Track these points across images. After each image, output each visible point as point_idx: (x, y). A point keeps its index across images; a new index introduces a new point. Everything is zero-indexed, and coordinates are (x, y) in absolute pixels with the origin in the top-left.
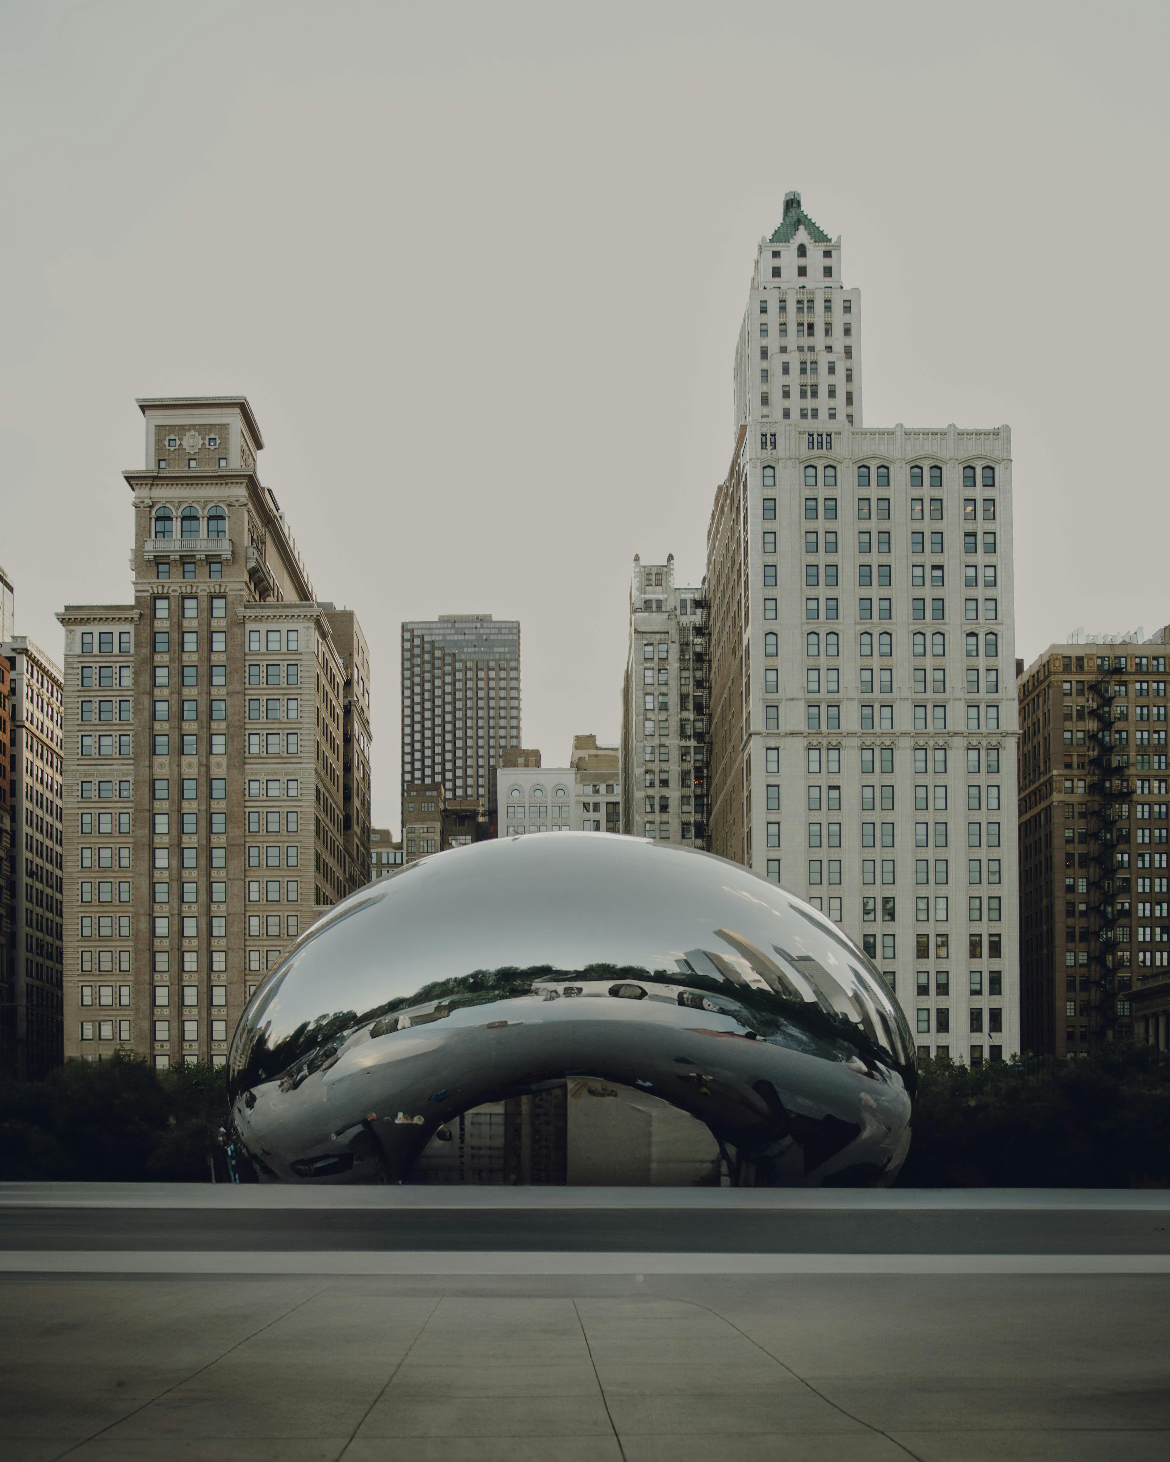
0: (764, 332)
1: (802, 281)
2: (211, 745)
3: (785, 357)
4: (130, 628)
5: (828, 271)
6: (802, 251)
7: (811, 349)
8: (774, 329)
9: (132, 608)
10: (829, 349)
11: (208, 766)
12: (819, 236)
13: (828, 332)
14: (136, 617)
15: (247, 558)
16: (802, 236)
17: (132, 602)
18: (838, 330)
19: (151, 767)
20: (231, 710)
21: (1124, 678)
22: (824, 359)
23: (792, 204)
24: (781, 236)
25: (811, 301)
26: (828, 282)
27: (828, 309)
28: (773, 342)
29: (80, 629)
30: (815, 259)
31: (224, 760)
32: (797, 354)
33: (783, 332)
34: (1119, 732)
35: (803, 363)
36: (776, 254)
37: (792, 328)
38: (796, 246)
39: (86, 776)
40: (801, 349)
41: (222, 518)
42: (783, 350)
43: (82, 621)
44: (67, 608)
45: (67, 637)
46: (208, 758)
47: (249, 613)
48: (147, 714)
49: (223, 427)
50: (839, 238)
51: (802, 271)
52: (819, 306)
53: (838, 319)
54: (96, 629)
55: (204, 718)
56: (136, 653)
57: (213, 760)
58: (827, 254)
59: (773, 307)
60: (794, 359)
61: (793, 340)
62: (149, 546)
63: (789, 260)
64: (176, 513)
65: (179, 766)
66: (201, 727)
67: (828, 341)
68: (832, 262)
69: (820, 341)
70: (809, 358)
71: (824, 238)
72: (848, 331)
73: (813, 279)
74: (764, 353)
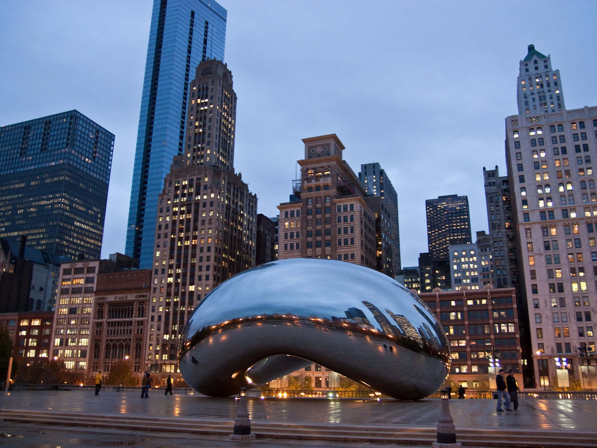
0: (525, 90)
1: (537, 71)
3: (533, 96)
4: (299, 209)
5: (546, 67)
6: (536, 62)
7: (543, 92)
8: (528, 88)
9: (300, 202)
10: (549, 91)
12: (542, 56)
13: (549, 85)
14: (302, 206)
16: (535, 57)
18: (553, 84)
19: (306, 253)
20: (332, 232)
23: (531, 48)
24: (528, 58)
25: (541, 77)
26: (546, 70)
27: (547, 78)
28: (528, 92)
29: (284, 211)
30: (541, 64)
31: (330, 249)
32: (537, 94)
33: (532, 88)
35: (540, 97)
36: (526, 65)
37: (535, 87)
38: (533, 61)
44: (281, 204)
45: (280, 213)
46: (325, 248)
47: (337, 200)
48: (305, 236)
49: (328, 144)
50: (549, 56)
51: (537, 68)
52: (544, 78)
53: (552, 81)
54: (289, 210)
55: (323, 235)
56: (302, 216)
58: (545, 61)
59: (527, 81)
60: (536, 96)
61: (535, 90)
62: (306, 182)
63: (531, 66)
65: (315, 252)
66: (322, 238)
67: (549, 89)
68: (547, 64)
69: (546, 89)
70: (542, 95)
71: (544, 57)
72: (556, 84)
73: (541, 70)
74: (525, 96)
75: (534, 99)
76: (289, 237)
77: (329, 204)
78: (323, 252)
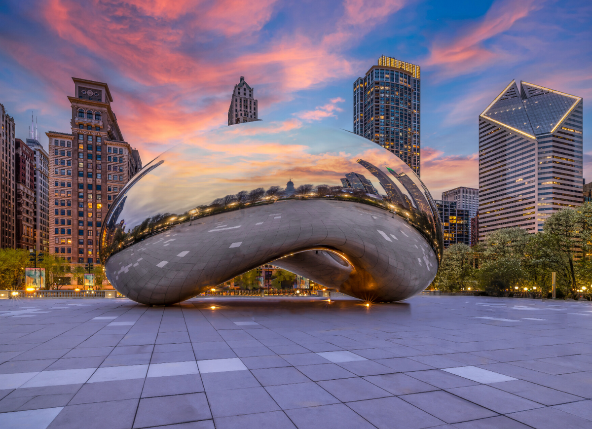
0: (237, 106)
2: (97, 176)
3: (241, 112)
4: (70, 141)
5: (250, 95)
6: (245, 89)
7: (247, 111)
8: (239, 106)
9: (71, 135)
10: (251, 112)
11: (95, 181)
12: (248, 87)
13: (250, 108)
14: (73, 138)
15: (107, 128)
16: (245, 86)
17: (71, 133)
18: (253, 109)
19: (77, 179)
20: (103, 167)
22: (250, 114)
23: (243, 78)
24: (240, 85)
25: (247, 101)
26: (251, 97)
27: (251, 103)
28: (239, 109)
29: (54, 139)
30: (248, 92)
31: (101, 181)
33: (241, 107)
35: (245, 114)
36: (239, 89)
37: (243, 106)
38: (243, 88)
39: (57, 180)
40: (244, 111)
41: (100, 115)
42: (241, 110)
43: (55, 137)
44: (50, 132)
45: (50, 140)
47: (108, 142)
48: (76, 165)
49: (100, 91)
50: (253, 89)
51: (245, 94)
52: (249, 103)
53: (253, 106)
54: (59, 140)
55: (94, 168)
56: (73, 148)
57: (97, 180)
58: (250, 91)
59: (239, 101)
60: (243, 113)
61: (243, 109)
62: (77, 119)
63: (242, 91)
64: (86, 112)
65: (87, 180)
66: (93, 171)
68: (251, 93)
69: (249, 110)
70: (246, 113)
71: (250, 88)
72: (255, 109)
73: (247, 96)
74: (236, 110)
75: (241, 114)
76: (59, 164)
77: (100, 144)
78: (94, 182)
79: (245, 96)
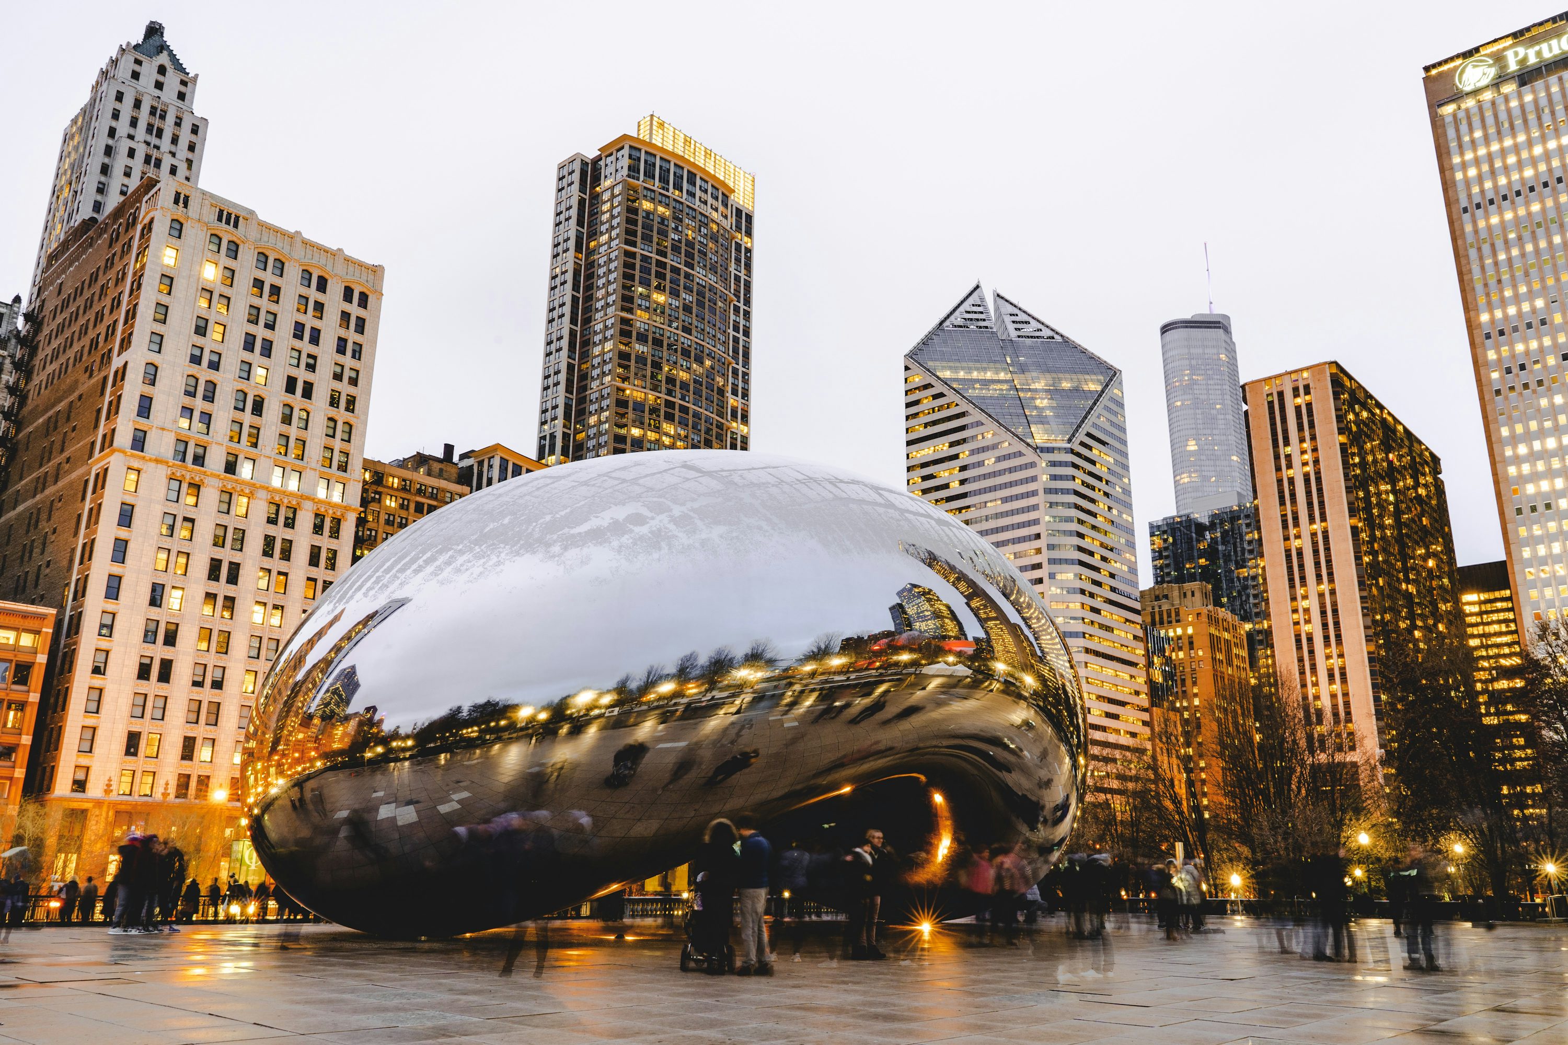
0: (116, 115)
3: (132, 144)
5: (181, 96)
6: (162, 70)
7: (157, 147)
8: (125, 118)
10: (173, 155)
12: (179, 67)
13: (175, 142)
16: (163, 59)
18: (183, 143)
21: (380, 489)
22: (167, 161)
23: (155, 29)
24: (145, 48)
25: (164, 111)
26: (181, 104)
27: (178, 124)
28: (123, 127)
30: (172, 81)
32: (144, 146)
33: (134, 125)
34: (370, 530)
35: (148, 156)
36: (138, 62)
37: (142, 125)
38: (158, 63)
40: (148, 144)
42: (131, 137)
50: (197, 76)
51: (159, 85)
52: (170, 119)
53: (185, 136)
58: (183, 83)
59: (128, 101)
60: (141, 149)
61: (141, 132)
63: (149, 71)
67: (173, 149)
68: (187, 91)
69: (165, 143)
70: (155, 154)
71: (183, 70)
72: (192, 148)
73: (169, 95)
74: (112, 132)
75: (131, 153)
79: (157, 92)
